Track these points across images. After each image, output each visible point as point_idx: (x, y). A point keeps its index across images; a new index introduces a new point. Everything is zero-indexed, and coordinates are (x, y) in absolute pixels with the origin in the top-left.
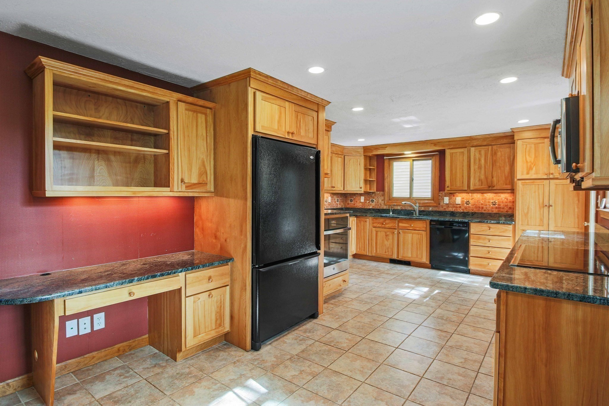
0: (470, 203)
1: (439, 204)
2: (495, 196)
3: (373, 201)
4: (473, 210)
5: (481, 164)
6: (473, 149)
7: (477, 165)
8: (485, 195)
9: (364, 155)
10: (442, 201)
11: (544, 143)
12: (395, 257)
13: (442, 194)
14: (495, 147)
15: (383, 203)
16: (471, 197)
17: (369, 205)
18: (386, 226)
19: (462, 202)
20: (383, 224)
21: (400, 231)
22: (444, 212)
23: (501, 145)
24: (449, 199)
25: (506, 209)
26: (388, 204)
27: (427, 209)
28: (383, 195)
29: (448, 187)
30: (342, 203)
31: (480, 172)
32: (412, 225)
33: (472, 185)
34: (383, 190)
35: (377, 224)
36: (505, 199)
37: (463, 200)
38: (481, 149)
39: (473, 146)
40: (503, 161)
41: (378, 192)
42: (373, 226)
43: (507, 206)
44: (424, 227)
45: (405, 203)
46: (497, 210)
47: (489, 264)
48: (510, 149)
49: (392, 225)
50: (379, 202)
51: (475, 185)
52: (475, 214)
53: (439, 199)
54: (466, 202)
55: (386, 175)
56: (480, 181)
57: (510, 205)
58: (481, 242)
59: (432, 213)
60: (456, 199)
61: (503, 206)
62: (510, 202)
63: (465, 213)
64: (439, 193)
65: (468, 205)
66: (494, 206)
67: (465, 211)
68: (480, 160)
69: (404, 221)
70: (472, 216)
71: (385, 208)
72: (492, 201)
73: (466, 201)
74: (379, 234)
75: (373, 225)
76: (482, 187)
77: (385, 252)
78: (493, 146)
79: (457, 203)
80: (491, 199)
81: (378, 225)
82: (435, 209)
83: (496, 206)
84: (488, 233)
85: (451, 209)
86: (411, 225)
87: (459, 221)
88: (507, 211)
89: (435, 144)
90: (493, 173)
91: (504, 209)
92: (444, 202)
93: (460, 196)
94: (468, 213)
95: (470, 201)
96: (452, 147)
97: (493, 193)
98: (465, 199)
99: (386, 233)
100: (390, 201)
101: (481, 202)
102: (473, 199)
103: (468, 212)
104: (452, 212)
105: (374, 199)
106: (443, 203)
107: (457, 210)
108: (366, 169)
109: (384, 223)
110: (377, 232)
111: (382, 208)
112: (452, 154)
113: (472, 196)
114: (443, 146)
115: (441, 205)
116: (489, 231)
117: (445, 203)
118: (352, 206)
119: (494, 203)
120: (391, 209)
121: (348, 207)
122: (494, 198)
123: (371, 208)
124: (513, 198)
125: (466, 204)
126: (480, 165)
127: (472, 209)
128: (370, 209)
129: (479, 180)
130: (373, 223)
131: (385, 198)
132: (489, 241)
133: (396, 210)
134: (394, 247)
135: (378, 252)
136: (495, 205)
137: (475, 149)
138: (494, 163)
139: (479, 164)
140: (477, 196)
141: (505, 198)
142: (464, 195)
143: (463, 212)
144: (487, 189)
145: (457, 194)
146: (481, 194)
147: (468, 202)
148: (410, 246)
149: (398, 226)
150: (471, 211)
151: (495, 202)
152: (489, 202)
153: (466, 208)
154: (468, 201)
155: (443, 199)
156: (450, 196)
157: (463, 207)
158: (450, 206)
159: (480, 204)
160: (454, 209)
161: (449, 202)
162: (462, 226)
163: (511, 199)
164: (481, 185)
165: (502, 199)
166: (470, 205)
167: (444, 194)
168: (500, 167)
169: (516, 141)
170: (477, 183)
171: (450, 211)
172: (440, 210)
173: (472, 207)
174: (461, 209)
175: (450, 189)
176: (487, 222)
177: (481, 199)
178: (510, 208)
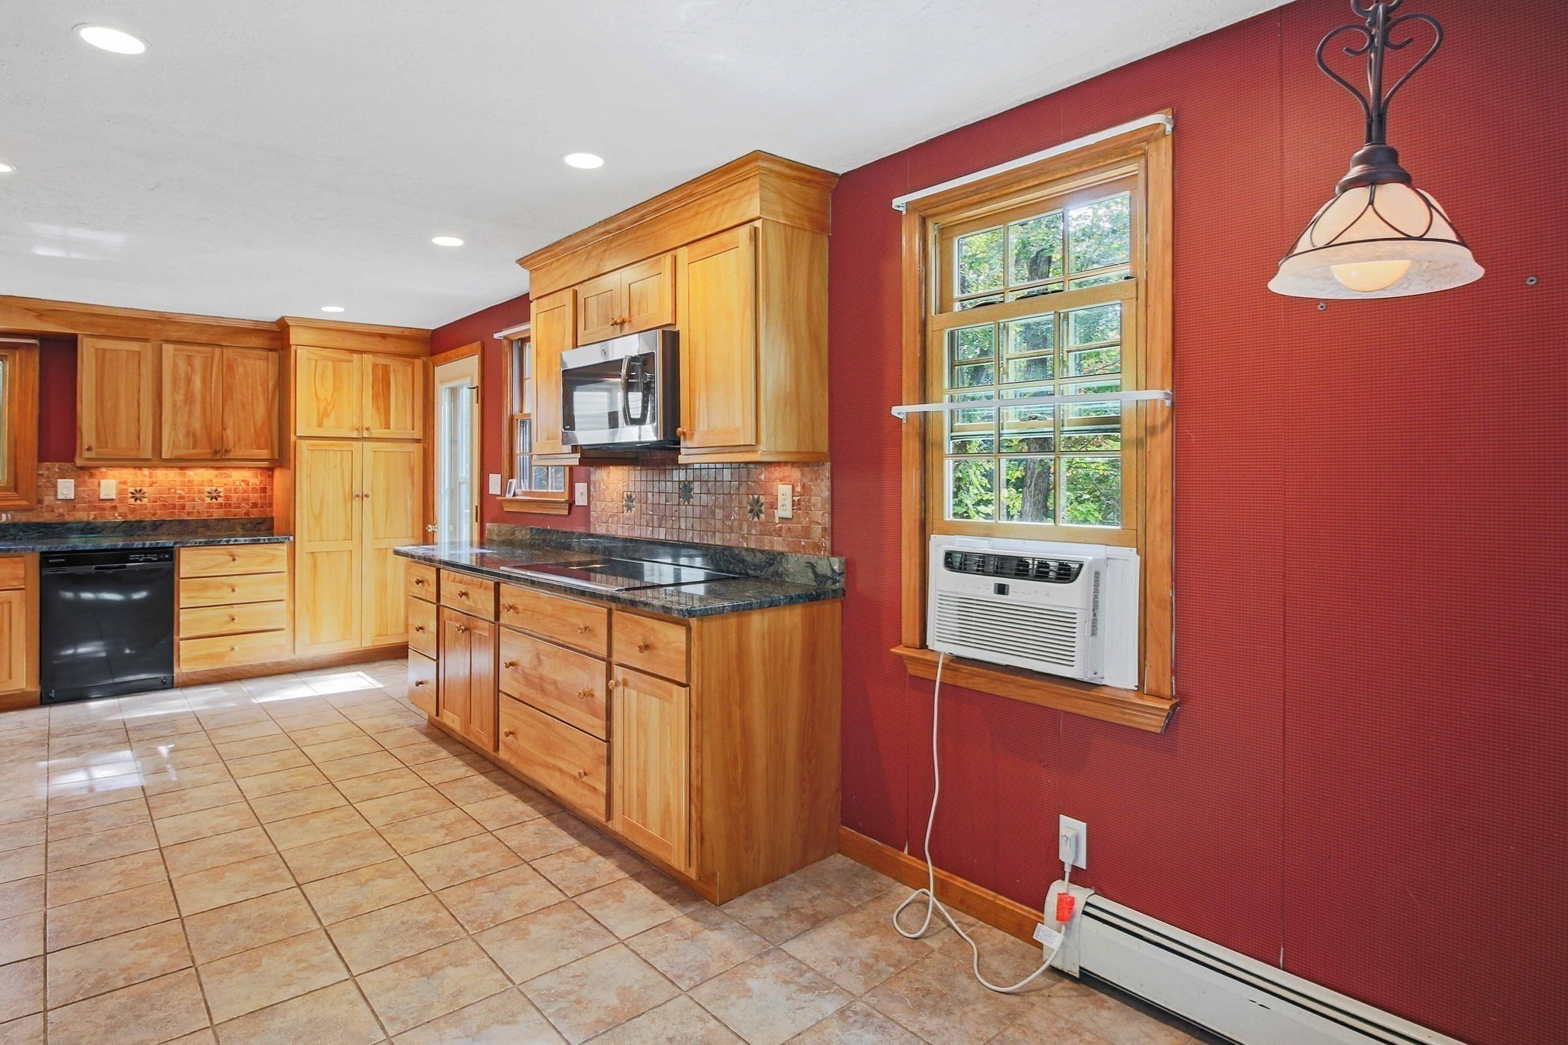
0: (146, 495)
1: (40, 502)
2: (216, 476)
4: (154, 515)
5: (192, 392)
6: (168, 349)
7: (182, 392)
8: (190, 473)
10: (51, 493)
11: (351, 361)
13: (48, 469)
14: (229, 353)
16: (147, 480)
19: (120, 492)
22: (60, 524)
23: (246, 351)
24: (76, 486)
25: (245, 506)
29: (89, 449)
31: (190, 412)
33: (169, 446)
36: (243, 484)
37: (124, 487)
38: (192, 351)
39: (168, 341)
40: (250, 390)
43: (246, 499)
44: (17, 578)
46: (222, 511)
47: (233, 649)
48: (268, 364)
51: (175, 446)
52: (161, 524)
53: (39, 487)
54: (132, 493)
56: (191, 435)
57: (254, 497)
58: (210, 597)
59: (13, 531)
60: (99, 484)
61: (238, 499)
62: (254, 490)
63: (132, 525)
64: (38, 466)
65: (138, 502)
66: (214, 500)
67: (130, 518)
68: (189, 380)
70: (154, 530)
72: (208, 489)
73: (132, 490)
76: (194, 451)
78: (225, 350)
79: (102, 497)
80: (206, 484)
82: (23, 518)
83: (220, 500)
84: (230, 571)
85: (82, 516)
87: (147, 546)
88: (247, 513)
89: (41, 314)
90: (226, 418)
91: (239, 508)
92: (56, 495)
93: (114, 477)
94: (142, 524)
95: (145, 489)
96: (102, 331)
97: (213, 468)
98: (129, 484)
101: (181, 492)
102: (156, 483)
103: (142, 521)
104: (88, 523)
106: (52, 498)
107: (105, 518)
112: (99, 354)
113: (151, 477)
114: (72, 325)
115: (46, 503)
116: (232, 564)
117: (60, 497)
119: (214, 495)
122: (214, 481)
124: (261, 481)
125: (132, 497)
126: (190, 394)
127: (153, 511)
129: (188, 434)
132: (233, 590)
136: (216, 499)
137: (175, 350)
138: (228, 392)
139: (187, 392)
140: (167, 477)
141: (243, 481)
142: (128, 474)
143: (124, 522)
144: (210, 457)
145: (104, 470)
146: (178, 471)
147: (137, 495)
150: (149, 518)
151: (216, 490)
152: (200, 492)
153: (133, 510)
154: (140, 491)
155: (55, 486)
156: (79, 476)
157: (122, 509)
158: (78, 506)
159: (176, 496)
160: (95, 515)
161: (76, 495)
162: (156, 559)
163: (258, 483)
164: (194, 448)
165: (234, 483)
166: (145, 501)
167: (59, 468)
168: (243, 405)
169: (293, 348)
170: (180, 441)
171: (79, 522)
172: (42, 520)
173: (153, 507)
174: (116, 515)
175: (96, 454)
176: (227, 541)
177: (178, 484)
178: (255, 505)
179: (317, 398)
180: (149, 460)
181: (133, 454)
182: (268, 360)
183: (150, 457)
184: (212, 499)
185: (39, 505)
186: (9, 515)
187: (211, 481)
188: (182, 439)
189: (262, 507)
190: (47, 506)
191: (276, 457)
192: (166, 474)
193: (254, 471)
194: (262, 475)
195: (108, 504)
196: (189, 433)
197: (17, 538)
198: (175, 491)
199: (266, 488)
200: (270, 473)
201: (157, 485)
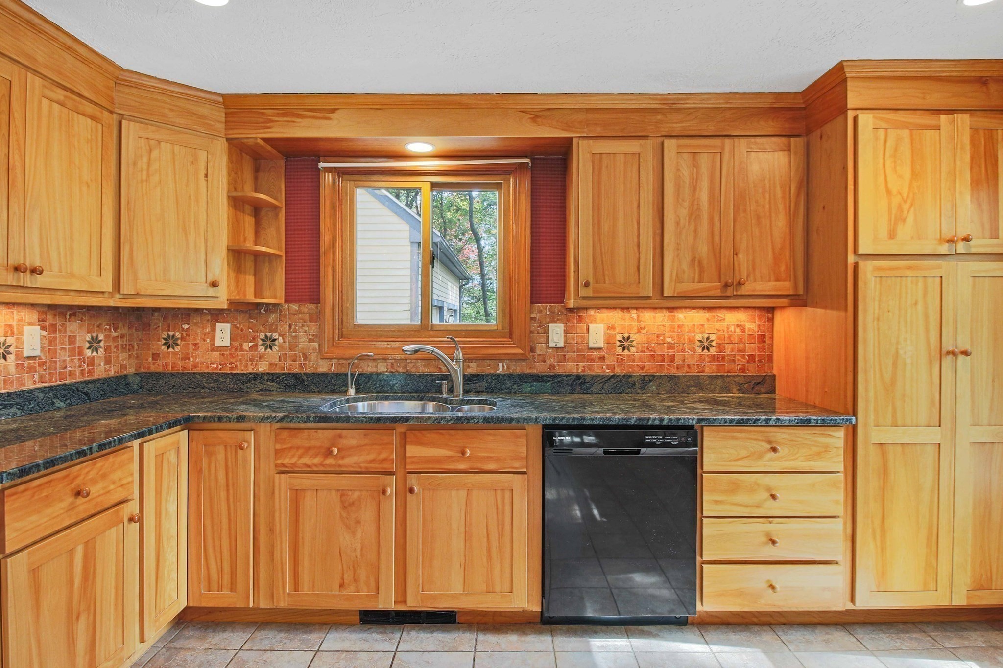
0: (634, 343)
1: (532, 350)
2: (708, 319)
3: (269, 343)
4: (642, 368)
5: (698, 205)
6: (670, 145)
7: (686, 204)
8: (681, 315)
9: (227, 139)
10: (542, 340)
11: (938, 128)
12: (387, 602)
13: (540, 312)
14: (741, 146)
15: (314, 349)
16: (635, 324)
17: (251, 360)
18: (346, 461)
19: (609, 340)
20: (329, 453)
21: (413, 480)
22: (551, 376)
24: (566, 332)
25: (741, 360)
26: (338, 352)
27: (488, 370)
28: (317, 317)
29: (587, 285)
30: (123, 356)
31: (695, 231)
32: (468, 453)
33: (671, 280)
34: (315, 297)
35: (300, 457)
36: (738, 330)
37: (612, 332)
38: (698, 146)
39: (671, 136)
41: (295, 307)
42: (276, 466)
43: (741, 351)
44: (519, 458)
45: (416, 351)
46: (714, 366)
48: (790, 155)
49: (371, 457)
50: (300, 346)
51: (679, 280)
52: (650, 381)
53: (531, 332)
54: (620, 341)
55: (326, 238)
57: (751, 348)
58: (741, 503)
59: (509, 384)
60: (588, 329)
61: (732, 350)
63: (621, 381)
64: (531, 308)
65: (626, 351)
66: (706, 351)
67: (618, 371)
68: (694, 189)
69: (430, 436)
70: (644, 387)
71: (323, 369)
72: (699, 336)
73: (619, 337)
74: (309, 502)
75: (279, 462)
76: (701, 285)
77: (341, 586)
78: (736, 141)
79: (591, 345)
80: (697, 331)
81: (305, 460)
82: (518, 368)
83: (713, 351)
84: (767, 466)
85: (572, 368)
86: (463, 453)
87: (665, 423)
88: (743, 369)
89: (537, 116)
90: (738, 238)
91: (734, 361)
92: (547, 343)
93: (602, 321)
94: (630, 379)
95: (633, 337)
96: (599, 131)
97: (704, 308)
98: (617, 330)
99: (343, 493)
100: (344, 342)
101: (669, 340)
102: (644, 328)
103: (630, 376)
104: (578, 377)
105: (276, 336)
106: (544, 345)
107: (594, 371)
108: (237, 203)
109: (335, 451)
110: (297, 495)
111: (309, 371)
112: (598, 159)
113: (639, 321)
114: (568, 127)
115: (538, 351)
116: (772, 455)
117: (551, 344)
118: (174, 365)
119: (706, 344)
120: (352, 375)
121: (153, 369)
122: (706, 326)
123: (261, 370)
124: (759, 326)
125: (620, 346)
126: (696, 207)
127: (640, 364)
128: (256, 377)
129: (693, 261)
130: (277, 452)
131: (321, 329)
133: (369, 376)
134: (383, 557)
135: (305, 588)
136: (708, 349)
137: (679, 146)
139: (692, 204)
140: (656, 320)
141: (738, 326)
142: (615, 317)
143: (613, 376)
144: (718, 293)
145: (592, 312)
146: (667, 314)
147: (625, 343)
148: (458, 544)
149: (404, 457)
150: (637, 373)
151: (708, 338)
152: (691, 341)
153: (621, 362)
154: (629, 338)
155: (546, 332)
156: (568, 321)
157: (610, 360)
158: (568, 355)
159: (665, 345)
160: (584, 367)
161: (566, 342)
162: (676, 443)
163: (756, 329)
164: (699, 282)
165: (728, 329)
166: (633, 350)
167: (549, 311)
168: (758, 218)
169: (851, 114)
170: (684, 272)
171: (569, 376)
172: (534, 371)
173: (640, 359)
174: (604, 367)
175: (594, 292)
176: (767, 421)
177: (667, 329)
178: (752, 358)
179: (889, 192)
180: (648, 298)
181: (631, 291)
182: (790, 150)
183: (651, 294)
184: (703, 349)
185: (531, 354)
186: (505, 364)
187: (703, 325)
188: (686, 269)
189: (760, 361)
190: (539, 355)
191: (801, 292)
192: (654, 317)
193: (750, 313)
194: (760, 318)
195: (596, 354)
196: (696, 262)
197: (512, 391)
198: (664, 338)
199: (764, 336)
200: (770, 315)
201: (645, 331)
